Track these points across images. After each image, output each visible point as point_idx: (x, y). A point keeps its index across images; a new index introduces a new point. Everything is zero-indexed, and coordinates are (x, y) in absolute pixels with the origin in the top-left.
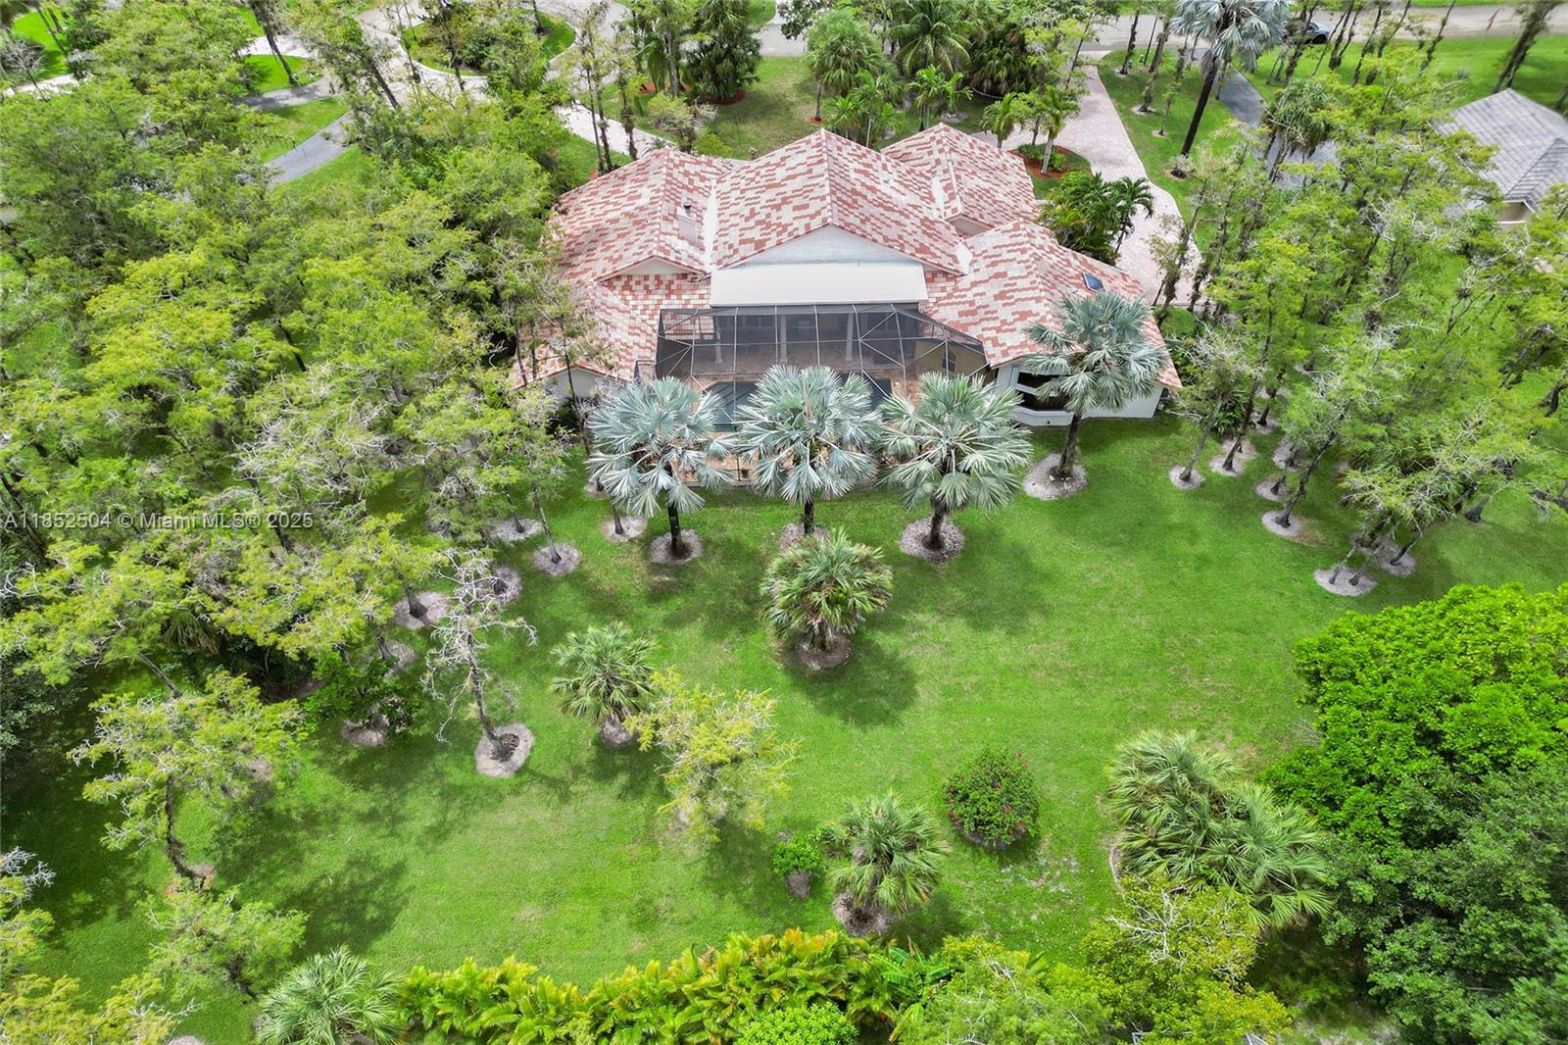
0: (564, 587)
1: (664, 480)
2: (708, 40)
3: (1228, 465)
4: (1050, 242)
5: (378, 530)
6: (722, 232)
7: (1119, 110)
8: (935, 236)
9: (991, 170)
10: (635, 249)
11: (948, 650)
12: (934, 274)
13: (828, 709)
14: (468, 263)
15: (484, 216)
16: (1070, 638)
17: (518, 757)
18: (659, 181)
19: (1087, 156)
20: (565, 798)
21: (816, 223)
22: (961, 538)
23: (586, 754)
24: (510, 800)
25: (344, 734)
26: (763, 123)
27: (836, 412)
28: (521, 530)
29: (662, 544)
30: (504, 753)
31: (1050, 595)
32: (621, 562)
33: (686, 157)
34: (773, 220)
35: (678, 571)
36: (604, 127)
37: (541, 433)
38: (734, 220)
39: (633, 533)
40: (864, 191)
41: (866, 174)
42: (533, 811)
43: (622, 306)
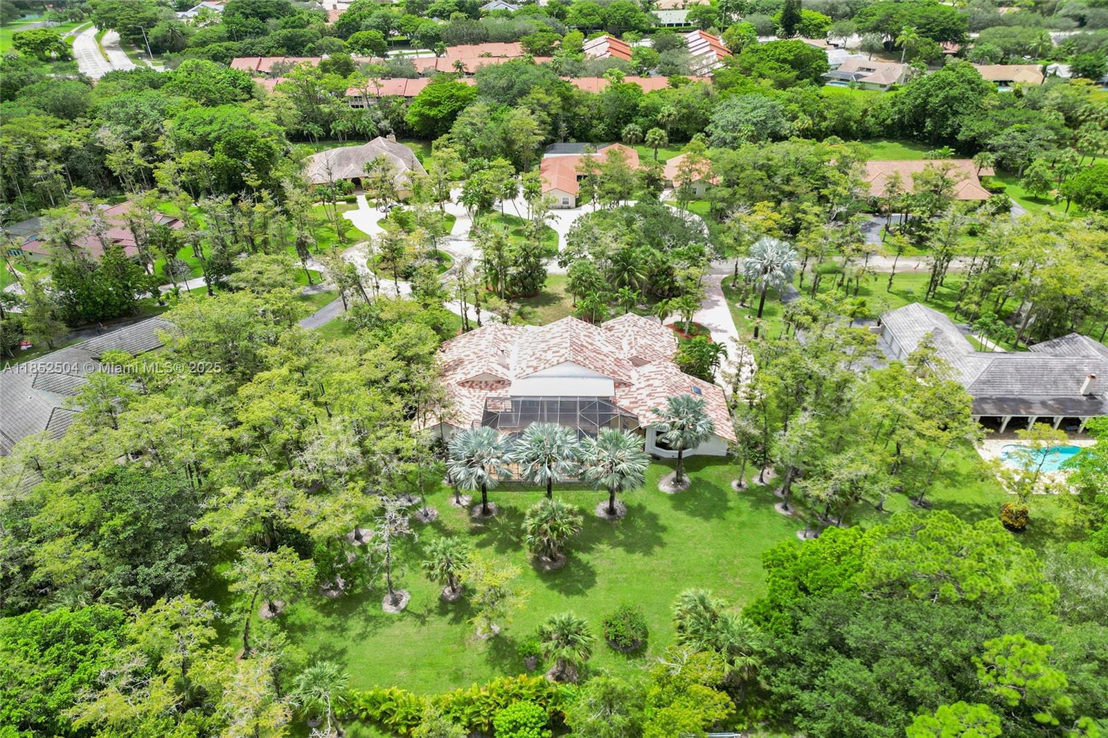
0: (429, 527)
1: (480, 472)
2: (520, 269)
3: (761, 480)
4: (677, 370)
5: (353, 489)
6: (519, 362)
7: (729, 305)
8: (622, 366)
9: (654, 335)
10: (476, 369)
11: (613, 562)
12: (620, 384)
13: (552, 587)
14: (400, 375)
15: (409, 354)
16: (673, 558)
17: (402, 605)
18: (490, 338)
19: (709, 327)
20: (423, 623)
21: (562, 360)
22: (625, 509)
23: (434, 604)
24: (398, 623)
25: (320, 591)
26: (547, 307)
27: (559, 443)
28: (410, 501)
29: (478, 511)
30: (395, 602)
31: (665, 537)
32: (458, 517)
33: (505, 326)
34: (543, 357)
35: (485, 522)
36: (466, 309)
37: (426, 450)
38: (525, 357)
39: (464, 503)
40: (587, 345)
41: (589, 337)
42: (408, 627)
43: (468, 395)
